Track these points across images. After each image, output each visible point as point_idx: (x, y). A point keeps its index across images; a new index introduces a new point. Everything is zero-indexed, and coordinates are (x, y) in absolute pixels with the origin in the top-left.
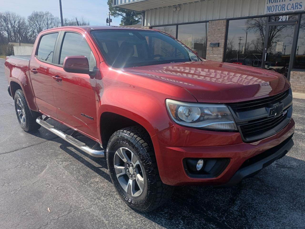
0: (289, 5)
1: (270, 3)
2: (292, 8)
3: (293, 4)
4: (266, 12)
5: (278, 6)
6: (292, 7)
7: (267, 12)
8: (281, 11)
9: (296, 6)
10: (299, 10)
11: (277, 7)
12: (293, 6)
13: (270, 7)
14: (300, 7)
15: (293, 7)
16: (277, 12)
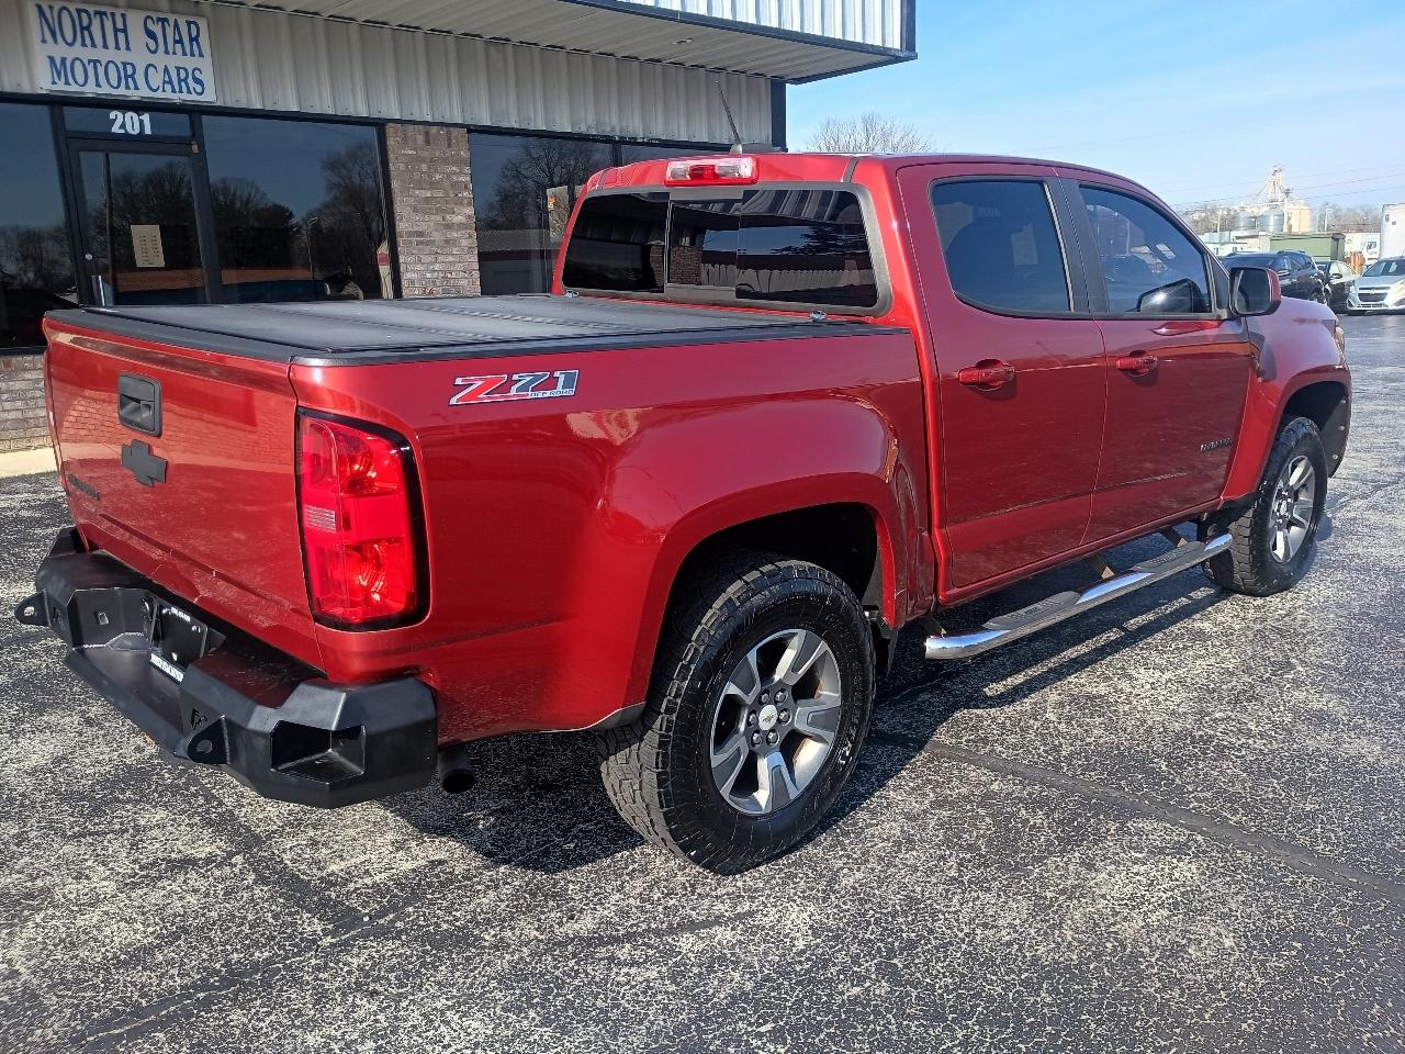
0: (151, 70)
1: (56, 41)
2: (168, 87)
3: (166, 70)
4: (44, 83)
5: (104, 64)
6: (164, 82)
7: (54, 83)
8: (122, 91)
9: (180, 81)
10: (194, 97)
11: (101, 70)
12: (169, 77)
13: (63, 60)
14: (199, 89)
15: (171, 82)
16: (105, 90)
